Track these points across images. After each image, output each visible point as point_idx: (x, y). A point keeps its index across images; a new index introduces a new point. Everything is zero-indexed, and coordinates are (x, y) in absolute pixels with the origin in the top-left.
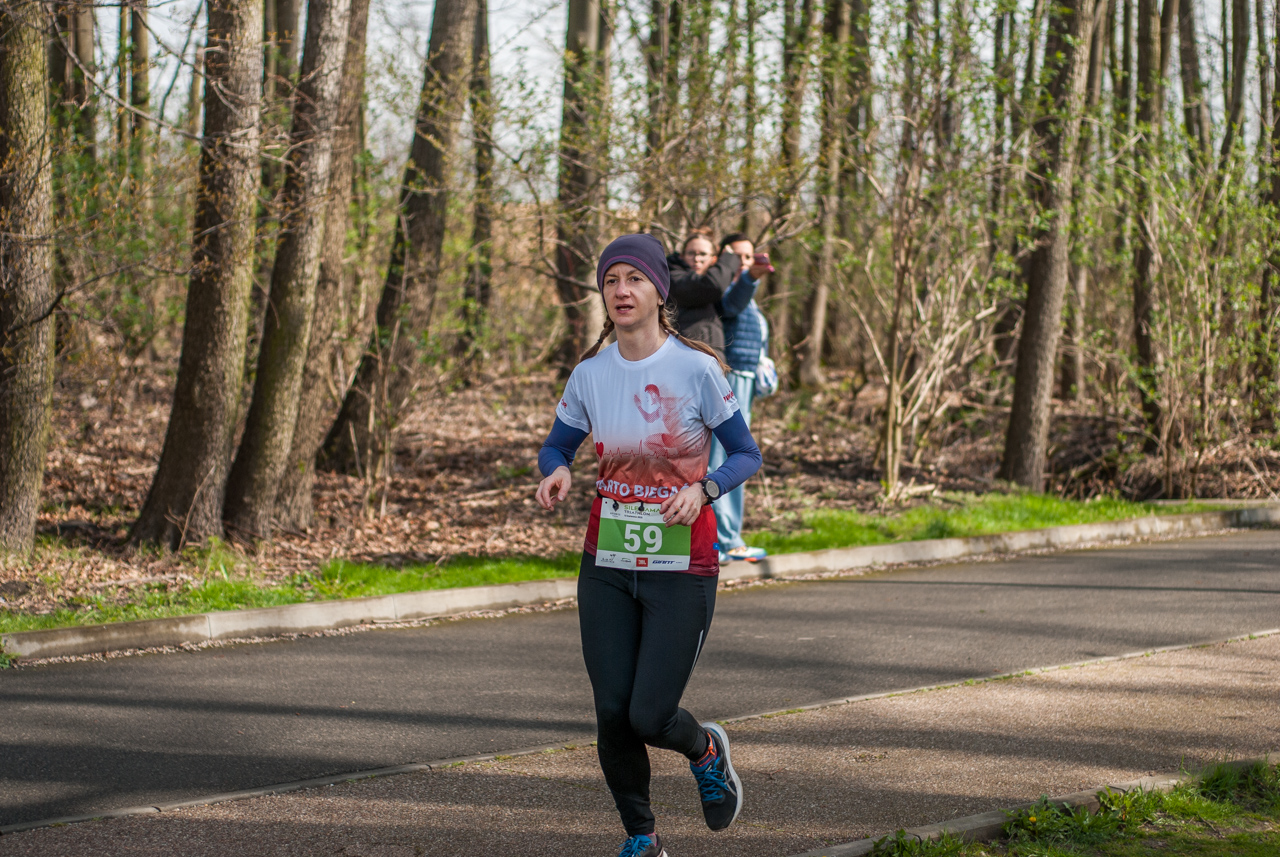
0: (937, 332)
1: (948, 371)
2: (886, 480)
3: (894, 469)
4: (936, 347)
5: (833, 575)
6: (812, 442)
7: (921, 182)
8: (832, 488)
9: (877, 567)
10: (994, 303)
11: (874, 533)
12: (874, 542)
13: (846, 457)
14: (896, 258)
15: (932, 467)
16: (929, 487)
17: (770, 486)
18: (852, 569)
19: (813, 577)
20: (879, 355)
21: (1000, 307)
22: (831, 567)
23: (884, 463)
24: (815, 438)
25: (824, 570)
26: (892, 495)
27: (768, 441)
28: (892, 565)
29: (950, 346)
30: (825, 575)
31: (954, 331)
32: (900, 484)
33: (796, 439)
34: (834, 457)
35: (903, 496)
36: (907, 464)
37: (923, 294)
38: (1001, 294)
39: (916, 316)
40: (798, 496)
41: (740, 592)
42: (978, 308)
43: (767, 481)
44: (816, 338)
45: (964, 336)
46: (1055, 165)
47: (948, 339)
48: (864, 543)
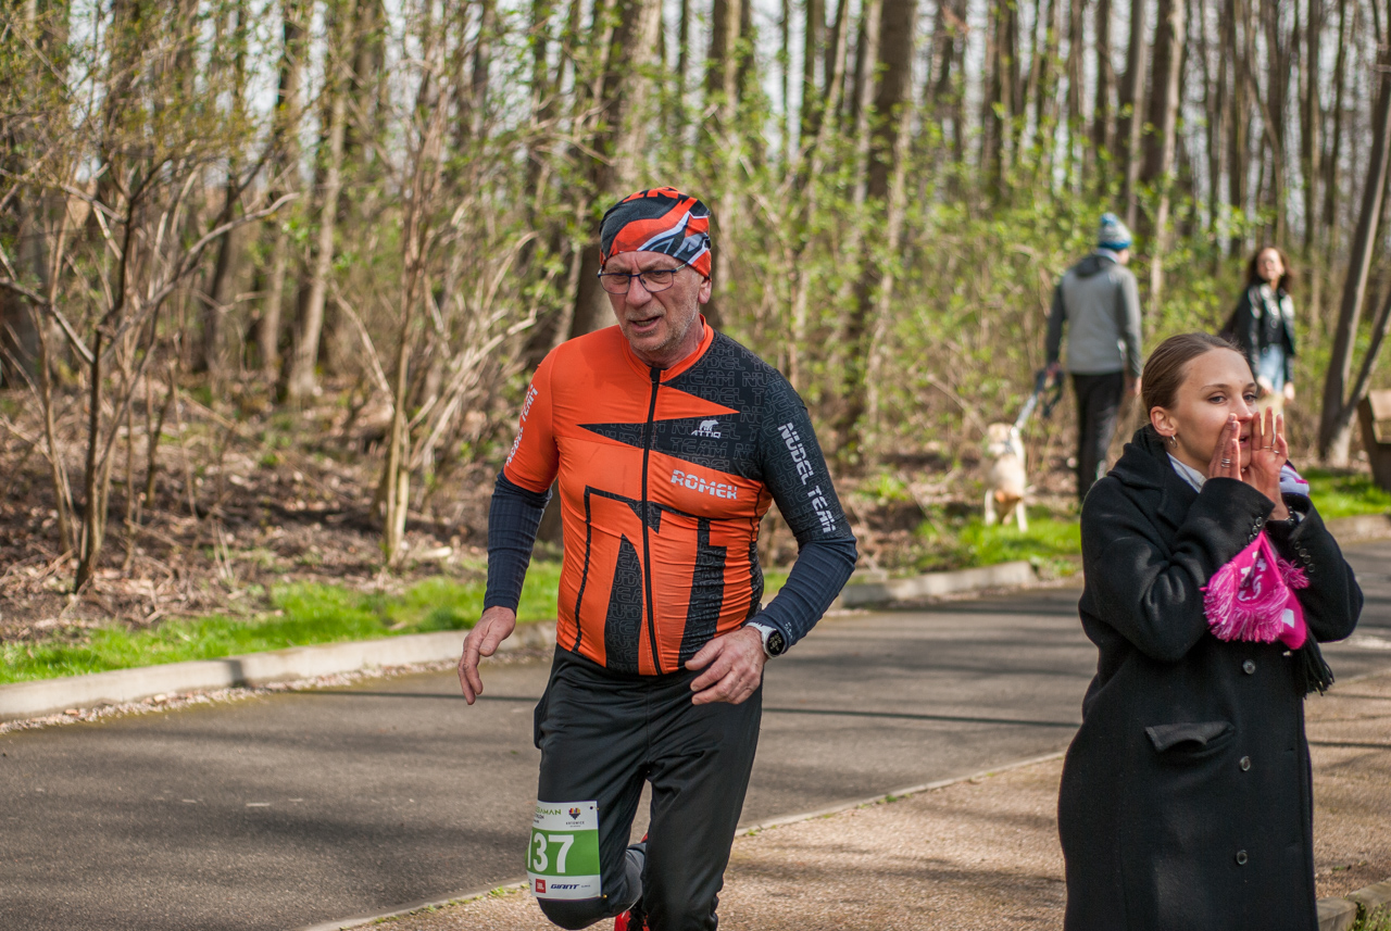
0: (457, 349)
1: (473, 394)
2: (387, 542)
3: (398, 526)
4: (454, 365)
5: (307, 686)
6: (294, 482)
7: (441, 152)
8: (314, 549)
9: (368, 673)
10: (533, 313)
11: (368, 616)
12: (365, 631)
13: (335, 505)
14: (405, 249)
15: (446, 521)
16: (442, 552)
17: (231, 547)
18: (335, 675)
19: (280, 686)
20: (380, 375)
21: (539, 317)
22: (304, 673)
23: (383, 519)
24: (298, 476)
25: (293, 678)
26: (393, 561)
27: (236, 480)
28: (390, 668)
29: (475, 367)
30: (296, 685)
31: (480, 346)
32: (405, 545)
33: (274, 477)
34: (319, 506)
35: (408, 564)
36: (414, 516)
37: (439, 297)
38: (541, 303)
39: (430, 324)
40: (269, 558)
41: (172, 713)
42: (510, 319)
43: (230, 538)
44: (309, 343)
45: (493, 354)
46: (614, 137)
47: (470, 357)
48: (352, 635)
